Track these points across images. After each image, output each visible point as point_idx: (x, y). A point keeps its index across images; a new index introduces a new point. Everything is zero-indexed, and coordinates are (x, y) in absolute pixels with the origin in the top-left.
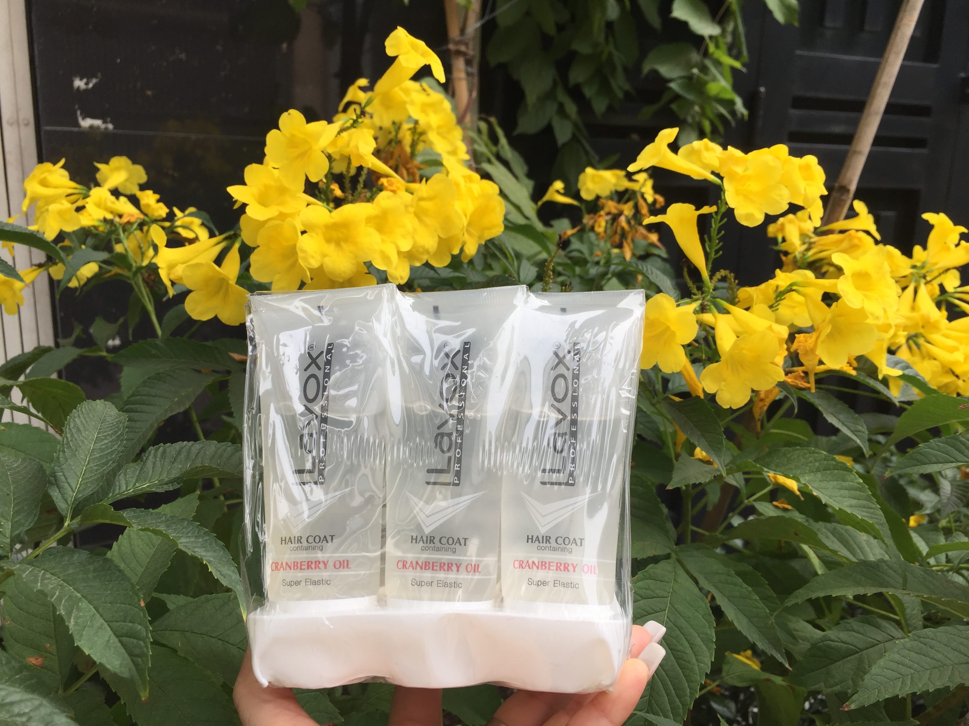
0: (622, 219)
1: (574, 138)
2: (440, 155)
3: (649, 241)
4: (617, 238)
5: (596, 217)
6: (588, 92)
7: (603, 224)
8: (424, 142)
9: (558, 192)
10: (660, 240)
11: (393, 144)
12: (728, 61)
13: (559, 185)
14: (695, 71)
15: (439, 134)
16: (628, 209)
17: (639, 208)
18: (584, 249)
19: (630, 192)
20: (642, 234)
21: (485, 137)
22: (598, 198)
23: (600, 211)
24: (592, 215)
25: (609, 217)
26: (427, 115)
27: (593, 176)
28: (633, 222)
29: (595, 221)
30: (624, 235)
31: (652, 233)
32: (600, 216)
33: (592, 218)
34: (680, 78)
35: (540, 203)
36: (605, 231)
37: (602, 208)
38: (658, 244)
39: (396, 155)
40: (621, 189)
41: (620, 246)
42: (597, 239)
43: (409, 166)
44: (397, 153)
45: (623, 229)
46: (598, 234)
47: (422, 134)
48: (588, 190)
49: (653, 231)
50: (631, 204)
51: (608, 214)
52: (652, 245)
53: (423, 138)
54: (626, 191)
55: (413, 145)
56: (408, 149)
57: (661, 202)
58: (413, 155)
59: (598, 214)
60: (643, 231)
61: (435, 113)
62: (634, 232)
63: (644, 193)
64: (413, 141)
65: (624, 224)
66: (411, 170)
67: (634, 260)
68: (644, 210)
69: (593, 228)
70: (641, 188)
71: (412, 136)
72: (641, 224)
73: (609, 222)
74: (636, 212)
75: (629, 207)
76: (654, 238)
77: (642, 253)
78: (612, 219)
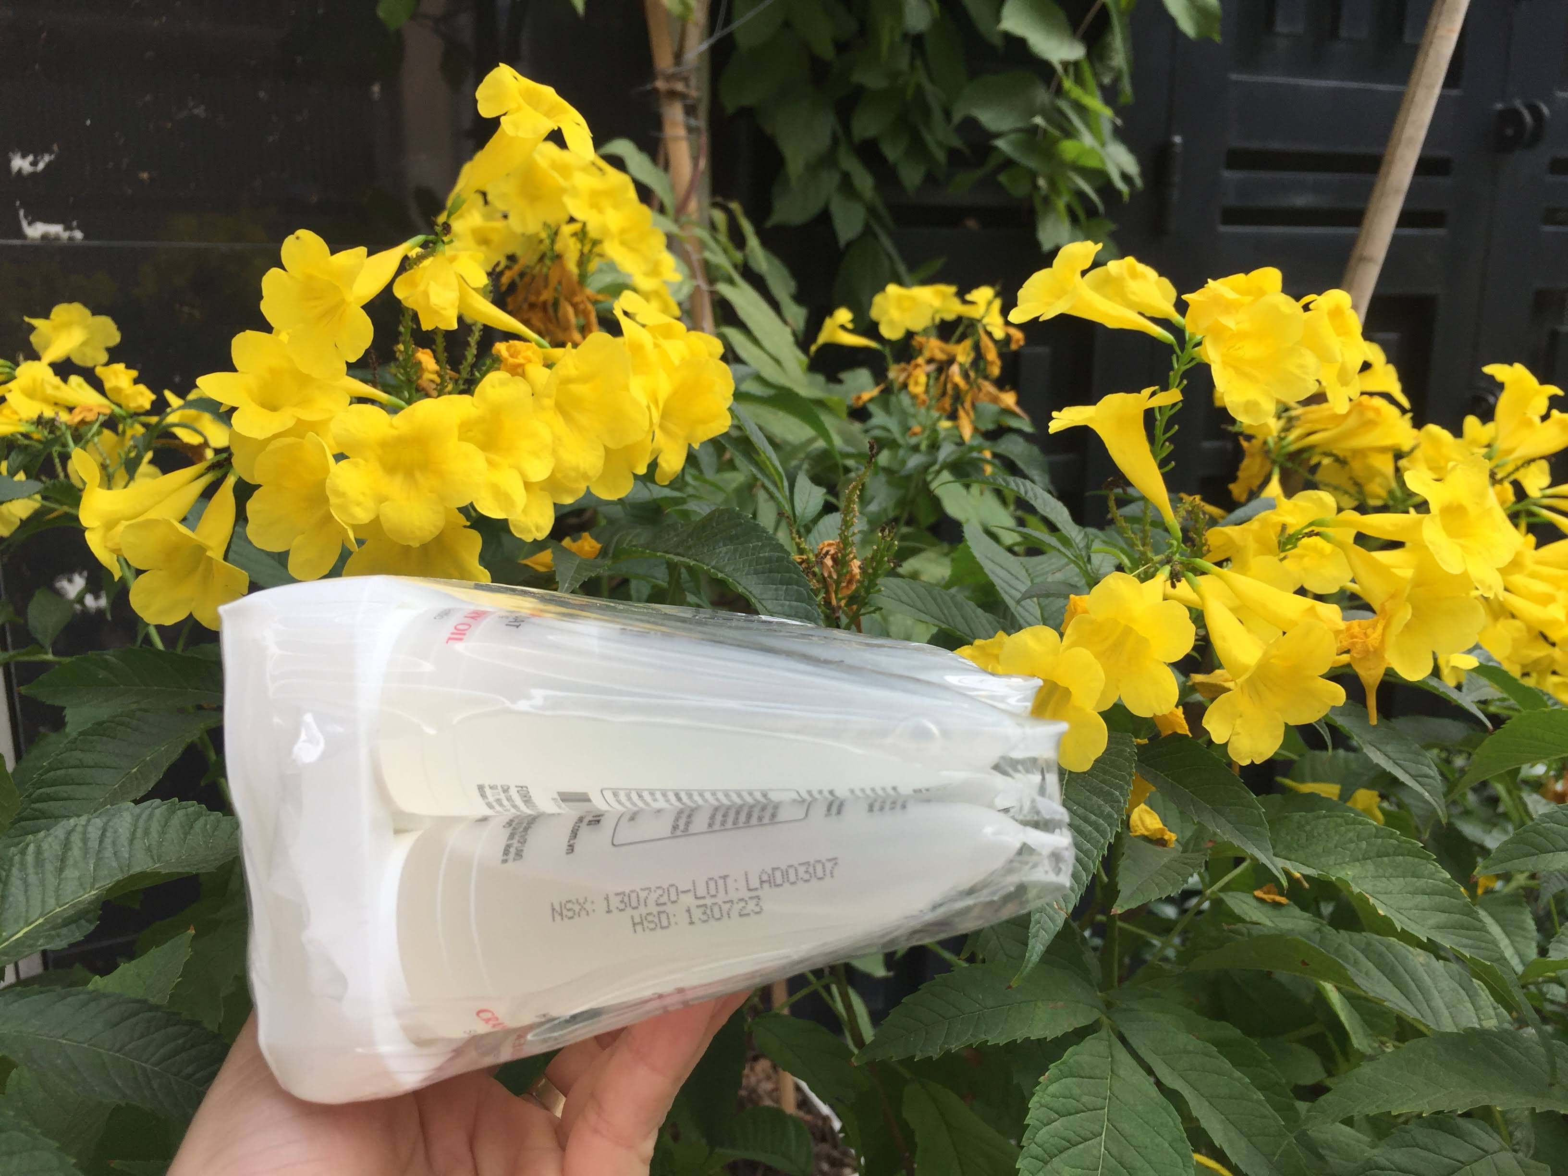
0: (955, 369)
1: (868, 232)
2: (629, 276)
3: (1003, 406)
4: (947, 402)
5: (910, 368)
7: (923, 379)
8: (600, 256)
9: (843, 327)
10: (1018, 403)
11: (548, 262)
13: (843, 315)
14: (1039, 120)
15: (622, 244)
16: (963, 353)
17: (983, 351)
18: (893, 424)
19: (965, 322)
20: (989, 394)
21: (723, 237)
22: (910, 335)
23: (916, 358)
24: (903, 365)
25: (931, 368)
26: (600, 212)
27: (900, 299)
28: (972, 374)
29: (909, 376)
30: (958, 397)
31: (1007, 391)
32: (917, 366)
33: (904, 370)
34: (1013, 131)
35: (813, 348)
36: (927, 391)
37: (920, 352)
38: (1018, 410)
39: (553, 282)
40: (950, 317)
41: (953, 416)
42: (913, 405)
43: (577, 299)
44: (554, 276)
45: (956, 386)
46: (914, 397)
47: (596, 243)
48: (891, 323)
49: (1007, 387)
50: (968, 343)
51: (930, 361)
52: (1007, 412)
53: (597, 250)
54: (959, 319)
55: (583, 261)
56: (574, 270)
57: (1018, 341)
58: (583, 278)
59: (913, 363)
60: (989, 388)
61: (616, 207)
62: (976, 390)
63: (988, 324)
64: (582, 254)
65: (958, 379)
66: (581, 307)
67: (978, 441)
68: (992, 354)
69: (905, 386)
70: (983, 317)
71: (579, 246)
72: (986, 377)
73: (932, 376)
74: (978, 358)
75: (964, 349)
76: (1009, 399)
77: (990, 426)
78: (937, 370)
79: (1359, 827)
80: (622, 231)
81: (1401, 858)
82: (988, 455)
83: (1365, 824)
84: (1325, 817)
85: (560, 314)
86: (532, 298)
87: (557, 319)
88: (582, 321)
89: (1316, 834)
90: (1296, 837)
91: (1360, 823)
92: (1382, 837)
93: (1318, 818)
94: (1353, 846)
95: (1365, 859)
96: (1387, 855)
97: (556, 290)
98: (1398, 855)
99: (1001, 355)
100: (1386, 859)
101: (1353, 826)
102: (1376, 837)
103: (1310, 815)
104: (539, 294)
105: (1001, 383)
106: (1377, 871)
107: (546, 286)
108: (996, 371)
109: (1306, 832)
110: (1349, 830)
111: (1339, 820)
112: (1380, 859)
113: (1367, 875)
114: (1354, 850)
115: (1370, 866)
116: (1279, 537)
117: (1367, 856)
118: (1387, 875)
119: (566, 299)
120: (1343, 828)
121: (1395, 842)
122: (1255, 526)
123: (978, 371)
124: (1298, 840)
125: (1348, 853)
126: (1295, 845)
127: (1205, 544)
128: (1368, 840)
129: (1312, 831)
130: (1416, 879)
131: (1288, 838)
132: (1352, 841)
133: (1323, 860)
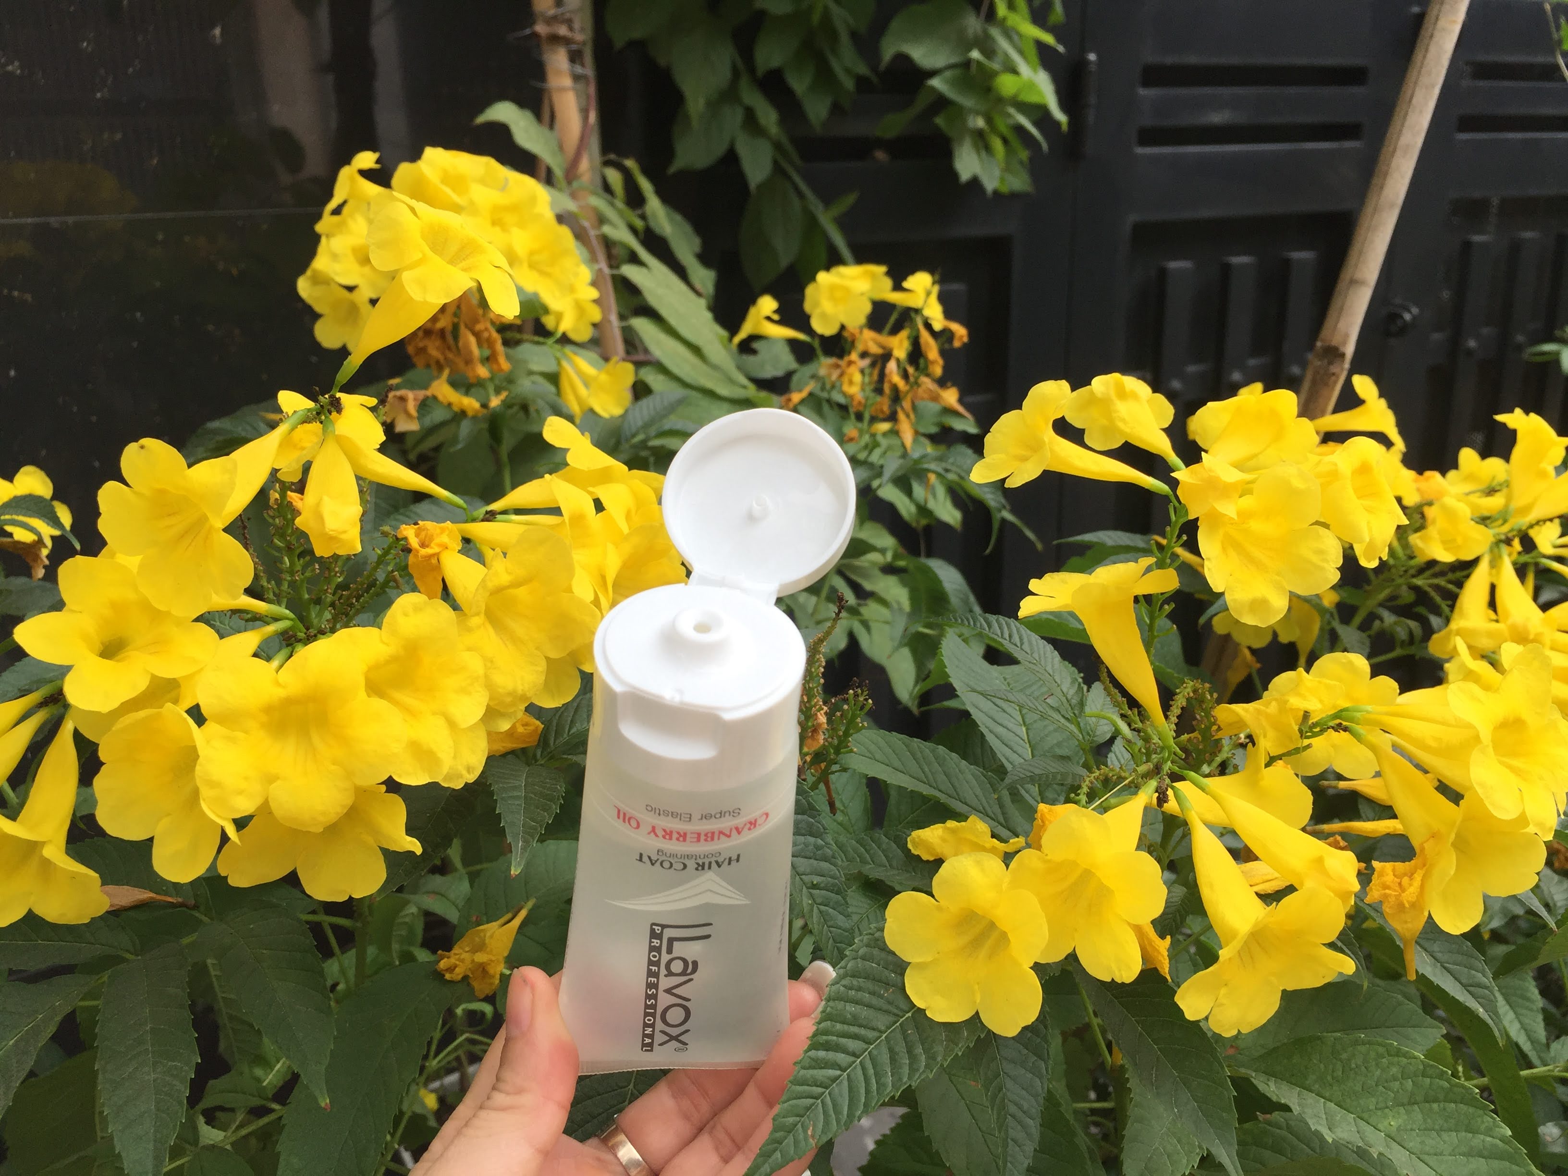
0: (892, 366)
3: (943, 404)
4: (885, 404)
5: (843, 363)
6: (799, 84)
7: (857, 378)
9: (769, 318)
10: (961, 401)
12: (1029, 30)
13: (767, 305)
14: (974, 53)
16: (900, 346)
17: (921, 343)
19: (900, 310)
20: (930, 391)
21: (620, 200)
22: (843, 327)
23: (849, 352)
24: (834, 360)
25: (866, 362)
27: (832, 285)
28: (911, 370)
29: (842, 375)
30: (896, 397)
31: (949, 389)
32: (850, 363)
33: (837, 366)
34: (948, 69)
35: (739, 337)
36: (863, 391)
37: (853, 346)
38: (960, 409)
40: (882, 304)
41: (892, 417)
43: (479, 327)
45: (895, 389)
46: (848, 398)
48: (824, 316)
49: (949, 384)
50: (904, 334)
51: (864, 355)
52: (948, 411)
54: (893, 305)
57: (962, 337)
59: (846, 359)
60: (930, 385)
62: (914, 389)
63: (927, 314)
67: (921, 446)
68: (932, 350)
69: (838, 384)
70: (921, 308)
72: (928, 375)
73: (867, 371)
74: (916, 355)
75: (901, 341)
76: (951, 397)
77: (933, 430)
78: (873, 365)
79: (1404, 1061)
80: (532, 253)
81: (1453, 1105)
83: (1410, 1058)
84: (1364, 1044)
85: (461, 344)
88: (487, 353)
89: (1353, 1066)
90: (1331, 1067)
91: (1405, 1055)
92: (1431, 1077)
93: (1356, 1043)
94: (1396, 1085)
95: (1412, 1103)
96: (1436, 1100)
97: (454, 315)
98: (1451, 1102)
99: (943, 353)
100: (1435, 1106)
101: (1396, 1059)
102: (1424, 1075)
103: (1346, 1038)
105: (942, 382)
106: (1425, 1120)
108: (937, 369)
109: (1342, 1061)
110: (1391, 1064)
111: (1381, 1050)
112: (1427, 1105)
113: (1414, 1126)
114: (1398, 1092)
115: (1417, 1114)
116: (1301, 725)
117: (1413, 1101)
118: (1437, 1127)
119: (466, 326)
120: (1384, 1060)
121: (1446, 1085)
122: (1273, 708)
123: (917, 368)
124: (1333, 1071)
125: (1392, 1095)
126: (1329, 1078)
127: (1214, 724)
128: (1414, 1079)
129: (1349, 1060)
130: (1471, 1135)
131: (1322, 1066)
132: (1395, 1079)
133: (1362, 1102)
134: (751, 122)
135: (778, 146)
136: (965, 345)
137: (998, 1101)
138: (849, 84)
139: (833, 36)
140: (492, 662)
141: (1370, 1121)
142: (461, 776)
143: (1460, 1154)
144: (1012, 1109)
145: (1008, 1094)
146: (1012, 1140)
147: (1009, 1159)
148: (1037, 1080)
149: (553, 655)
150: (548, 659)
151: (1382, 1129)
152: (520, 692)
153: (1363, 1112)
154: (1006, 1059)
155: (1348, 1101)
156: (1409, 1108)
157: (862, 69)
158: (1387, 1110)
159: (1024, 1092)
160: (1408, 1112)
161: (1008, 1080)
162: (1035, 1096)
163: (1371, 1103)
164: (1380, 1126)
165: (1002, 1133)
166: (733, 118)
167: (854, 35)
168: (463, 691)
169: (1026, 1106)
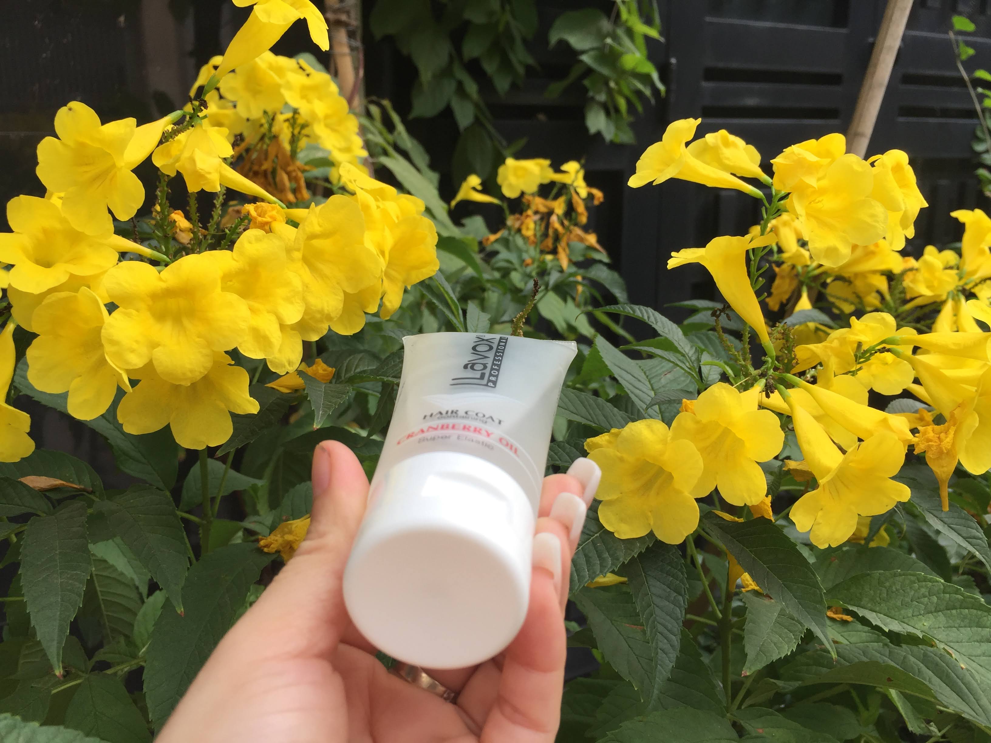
0: (554, 218)
1: (477, 121)
2: (329, 152)
3: (587, 244)
4: (549, 242)
5: (523, 218)
6: (490, 67)
7: (532, 226)
8: (307, 136)
9: (474, 189)
10: (599, 241)
11: (267, 140)
12: (641, 28)
13: (474, 181)
14: (609, 41)
15: (327, 126)
16: (559, 206)
17: (573, 205)
18: (513, 257)
19: (559, 185)
20: (578, 236)
21: (378, 123)
22: (523, 194)
23: (526, 210)
24: (517, 216)
25: (537, 217)
26: (309, 101)
27: (516, 169)
28: (566, 223)
29: (522, 224)
30: (557, 238)
31: (590, 234)
32: (528, 216)
33: (518, 219)
34: (592, 49)
35: (453, 203)
36: (535, 235)
37: (528, 207)
38: (598, 247)
39: (272, 156)
40: (546, 181)
41: (554, 252)
42: (525, 243)
43: (290, 168)
44: (272, 152)
45: (556, 231)
46: (525, 239)
47: (304, 126)
48: (510, 186)
49: (590, 231)
50: (562, 199)
51: (536, 212)
52: (590, 248)
53: (304, 132)
54: (553, 184)
55: (294, 140)
56: (287, 147)
57: (599, 198)
58: (294, 153)
59: (524, 214)
60: (578, 231)
61: (320, 98)
62: (568, 233)
63: (577, 187)
64: (293, 135)
65: (557, 225)
66: (294, 174)
67: (573, 269)
68: (581, 208)
69: (519, 230)
70: (573, 182)
71: (291, 130)
72: (576, 224)
73: (538, 223)
74: (570, 210)
75: (560, 204)
76: (592, 239)
77: (581, 259)
78: (542, 219)
79: (930, 584)
80: (327, 117)
81: (967, 611)
82: (579, 278)
83: (934, 583)
84: (900, 575)
85: (278, 179)
86: (256, 168)
87: (275, 183)
88: (294, 185)
89: (894, 590)
90: (878, 592)
91: (930, 581)
92: (950, 593)
93: (895, 575)
94: (926, 600)
95: (937, 611)
96: (954, 608)
97: (273, 161)
98: (965, 608)
99: (587, 208)
100: (954, 612)
101: (924, 583)
102: (944, 592)
103: (887, 573)
104: (261, 165)
105: (586, 229)
106: (947, 622)
107: (266, 159)
108: (584, 219)
109: (885, 588)
110: (921, 588)
111: (913, 578)
112: (949, 612)
113: (941, 626)
114: (927, 604)
115: (941, 617)
116: (856, 352)
117: (938, 609)
118: (956, 625)
119: (281, 168)
120: (916, 585)
121: (960, 597)
122: (835, 344)
123: (570, 220)
124: (880, 594)
125: (923, 606)
126: (878, 599)
127: (794, 359)
128: (938, 595)
129: (891, 586)
130: (980, 629)
131: (872, 592)
132: (925, 596)
133: (903, 612)
134: (461, 90)
135: (477, 106)
136: (602, 204)
137: (650, 622)
138: (521, 70)
139: (511, 39)
140: (307, 287)
141: (910, 623)
142: (284, 366)
143: (974, 641)
144: (660, 628)
145: (657, 618)
146: (660, 649)
147: (659, 662)
148: (678, 609)
149: (349, 290)
150: (345, 293)
151: (919, 628)
152: (326, 312)
153: (904, 618)
154: (655, 595)
155: (893, 612)
156: (935, 614)
157: (530, 61)
158: (920, 617)
159: (668, 618)
160: (936, 617)
161: (656, 608)
162: (676, 619)
163: (910, 612)
164: (916, 626)
165: (654, 644)
166: (449, 87)
167: (525, 41)
168: (288, 300)
169: (670, 626)
